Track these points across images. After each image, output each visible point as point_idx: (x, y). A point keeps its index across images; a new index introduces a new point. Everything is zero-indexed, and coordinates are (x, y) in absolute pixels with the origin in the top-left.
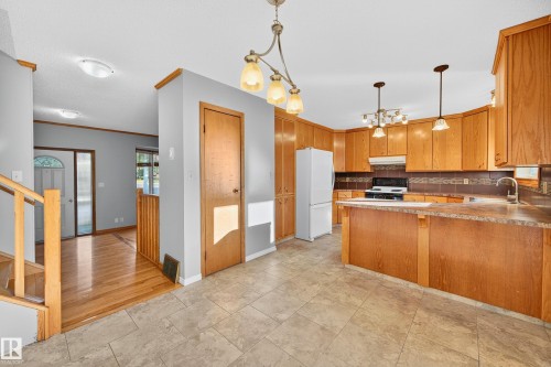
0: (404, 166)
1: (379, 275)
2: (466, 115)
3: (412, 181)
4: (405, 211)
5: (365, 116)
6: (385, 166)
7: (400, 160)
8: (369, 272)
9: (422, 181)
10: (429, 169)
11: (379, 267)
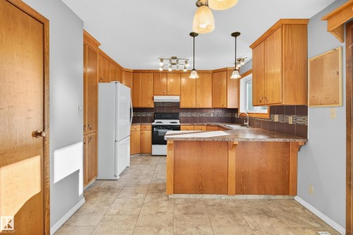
0: (179, 103)
1: (199, 196)
2: (214, 72)
3: (182, 115)
4: (216, 139)
5: (162, 60)
6: (163, 103)
7: (176, 99)
8: (192, 196)
9: (189, 115)
10: (194, 106)
11: (200, 189)
